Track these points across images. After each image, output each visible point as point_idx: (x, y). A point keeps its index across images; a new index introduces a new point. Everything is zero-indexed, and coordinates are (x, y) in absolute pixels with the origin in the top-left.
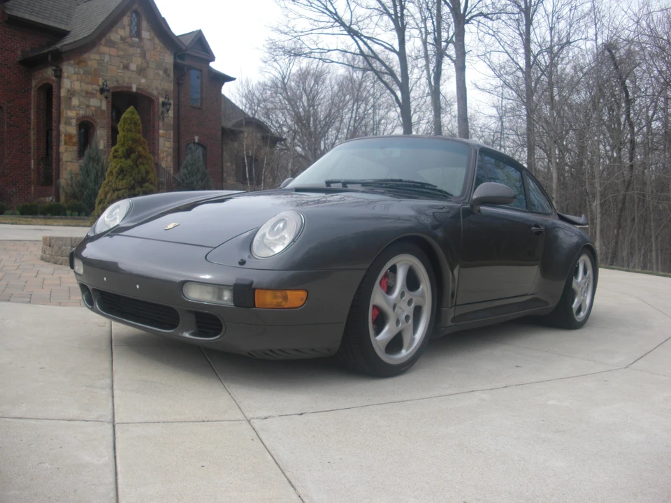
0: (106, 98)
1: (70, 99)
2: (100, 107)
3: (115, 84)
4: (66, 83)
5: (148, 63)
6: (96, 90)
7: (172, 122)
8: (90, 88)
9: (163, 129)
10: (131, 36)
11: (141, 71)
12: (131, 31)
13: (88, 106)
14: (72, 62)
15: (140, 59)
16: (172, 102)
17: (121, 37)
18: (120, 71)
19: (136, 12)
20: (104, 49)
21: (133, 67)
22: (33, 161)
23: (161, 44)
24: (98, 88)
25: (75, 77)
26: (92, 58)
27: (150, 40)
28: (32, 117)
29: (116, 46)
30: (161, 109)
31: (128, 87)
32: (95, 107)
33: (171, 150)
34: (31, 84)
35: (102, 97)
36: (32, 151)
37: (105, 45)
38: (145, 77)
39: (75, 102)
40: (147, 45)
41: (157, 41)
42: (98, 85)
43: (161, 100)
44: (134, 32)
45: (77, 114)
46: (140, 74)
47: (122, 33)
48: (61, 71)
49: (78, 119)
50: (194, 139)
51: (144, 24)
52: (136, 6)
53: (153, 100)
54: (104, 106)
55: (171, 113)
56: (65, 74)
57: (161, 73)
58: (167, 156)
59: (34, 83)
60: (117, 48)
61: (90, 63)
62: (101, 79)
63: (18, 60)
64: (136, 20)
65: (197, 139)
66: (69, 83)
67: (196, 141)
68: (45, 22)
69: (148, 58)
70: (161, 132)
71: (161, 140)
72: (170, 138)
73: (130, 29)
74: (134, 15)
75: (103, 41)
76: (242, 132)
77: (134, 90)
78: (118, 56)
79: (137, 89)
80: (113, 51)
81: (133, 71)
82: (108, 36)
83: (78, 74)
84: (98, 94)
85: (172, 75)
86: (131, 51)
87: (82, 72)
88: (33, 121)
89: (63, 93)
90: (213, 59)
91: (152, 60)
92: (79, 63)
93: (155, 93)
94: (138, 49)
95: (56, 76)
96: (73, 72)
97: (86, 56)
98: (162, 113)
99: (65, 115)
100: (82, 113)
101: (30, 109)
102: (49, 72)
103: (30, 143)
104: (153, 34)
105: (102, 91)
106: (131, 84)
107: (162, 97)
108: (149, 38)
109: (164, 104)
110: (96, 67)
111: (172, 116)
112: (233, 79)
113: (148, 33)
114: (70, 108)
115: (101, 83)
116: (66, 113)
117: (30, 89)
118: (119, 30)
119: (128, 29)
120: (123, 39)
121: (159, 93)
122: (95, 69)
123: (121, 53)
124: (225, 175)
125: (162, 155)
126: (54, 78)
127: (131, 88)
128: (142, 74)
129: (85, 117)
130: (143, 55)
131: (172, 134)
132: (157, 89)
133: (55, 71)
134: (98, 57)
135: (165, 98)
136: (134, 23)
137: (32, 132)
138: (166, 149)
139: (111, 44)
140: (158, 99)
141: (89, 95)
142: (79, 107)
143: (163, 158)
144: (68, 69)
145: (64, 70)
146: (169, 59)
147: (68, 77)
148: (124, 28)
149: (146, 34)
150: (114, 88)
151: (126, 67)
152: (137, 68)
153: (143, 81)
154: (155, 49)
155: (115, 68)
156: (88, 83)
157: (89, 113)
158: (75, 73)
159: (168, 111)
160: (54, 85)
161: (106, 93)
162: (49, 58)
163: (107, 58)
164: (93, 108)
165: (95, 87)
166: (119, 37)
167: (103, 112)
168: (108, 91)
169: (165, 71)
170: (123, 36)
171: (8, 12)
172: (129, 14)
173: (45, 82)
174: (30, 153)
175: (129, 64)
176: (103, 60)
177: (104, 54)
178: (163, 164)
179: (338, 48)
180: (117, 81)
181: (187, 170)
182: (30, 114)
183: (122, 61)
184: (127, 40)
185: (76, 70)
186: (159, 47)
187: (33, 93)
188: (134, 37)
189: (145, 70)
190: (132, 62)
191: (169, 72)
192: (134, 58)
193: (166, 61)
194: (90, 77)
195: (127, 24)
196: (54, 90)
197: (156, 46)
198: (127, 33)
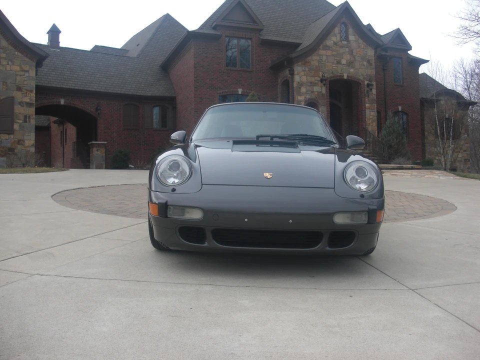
0: (324, 85)
1: (300, 88)
2: (321, 92)
3: (331, 75)
4: (297, 78)
5: (354, 57)
6: (318, 81)
7: (375, 97)
8: (313, 79)
9: (368, 103)
10: (341, 41)
11: (350, 64)
12: (341, 37)
13: (313, 92)
14: (300, 63)
15: (348, 55)
16: (374, 83)
17: (334, 42)
18: (334, 65)
19: (344, 23)
20: (322, 52)
21: (344, 62)
23: (364, 43)
24: (319, 79)
25: (302, 73)
26: (314, 60)
27: (356, 41)
29: (331, 49)
30: (366, 89)
31: (340, 76)
32: (317, 92)
33: (375, 118)
34: (278, 81)
35: (322, 84)
37: (323, 49)
38: (353, 67)
39: (303, 90)
40: (354, 45)
41: (360, 41)
42: (319, 77)
43: (366, 82)
44: (343, 38)
45: (305, 98)
46: (349, 66)
47: (334, 39)
48: (293, 70)
49: (306, 101)
50: (398, 109)
51: (351, 31)
52: (344, 20)
53: (360, 84)
54: (324, 90)
55: (374, 91)
56: (296, 72)
57: (365, 63)
58: (372, 122)
59: (280, 80)
61: (312, 63)
62: (321, 73)
63: (269, 66)
64: (344, 29)
65: (400, 108)
66: (298, 78)
67: (400, 109)
68: (286, 40)
69: (354, 54)
70: (367, 105)
71: (368, 111)
72: (374, 110)
73: (341, 35)
74: (343, 26)
75: (321, 47)
76: (440, 100)
77: (345, 77)
78: (333, 56)
79: (348, 76)
80: (329, 53)
81: (344, 65)
82: (324, 43)
83: (304, 71)
84: (320, 83)
85: (374, 64)
86: (342, 50)
87: (307, 70)
89: (295, 85)
90: (410, 48)
91: (358, 55)
92: (305, 64)
93: (361, 78)
94: (347, 49)
95: (290, 74)
96: (301, 70)
97: (310, 58)
98: (368, 92)
99: (297, 99)
100: (308, 97)
102: (287, 72)
104: (357, 37)
105: (322, 81)
106: (343, 74)
107: (367, 80)
108: (354, 40)
109: (368, 85)
110: (317, 64)
111: (375, 93)
112: (427, 61)
113: (354, 37)
114: (300, 94)
115: (321, 75)
116: (298, 98)
117: (278, 85)
118: (332, 37)
119: (338, 36)
120: (335, 43)
121: (364, 78)
122: (316, 67)
123: (334, 53)
124: (426, 133)
125: (368, 122)
126: (290, 76)
127: (343, 76)
128: (351, 65)
129: (310, 99)
130: (351, 52)
131: (376, 107)
132: (362, 75)
133: (289, 71)
134: (318, 58)
135: (369, 81)
136: (343, 32)
138: (371, 117)
139: (327, 48)
140: (363, 82)
141: (313, 84)
142: (306, 93)
143: (369, 124)
144: (298, 69)
145: (295, 70)
146: (371, 53)
147: (298, 74)
148: (336, 36)
149: (352, 38)
150: (330, 78)
151: (339, 62)
152: (347, 62)
153: (352, 70)
154: (359, 47)
155: (331, 64)
156: (312, 77)
157: (313, 96)
158: (303, 71)
159: (371, 90)
160: (290, 80)
161: (324, 82)
162: (286, 63)
163: (324, 58)
164: (316, 93)
165: (317, 78)
166: (332, 42)
167: (323, 95)
168: (326, 80)
169: (369, 61)
170: (335, 41)
171: (261, 38)
172: (339, 25)
173: (285, 79)
175: (341, 60)
176: (322, 60)
177: (322, 55)
178: (370, 129)
180: (333, 73)
183: (336, 58)
184: (338, 44)
185: (303, 68)
186: (363, 46)
187: (279, 87)
188: (344, 41)
189: (353, 63)
190: (343, 58)
191: (371, 62)
192: (344, 55)
193: (369, 55)
194: (313, 72)
195: (338, 33)
196: (290, 83)
197: (360, 45)
198: (338, 38)
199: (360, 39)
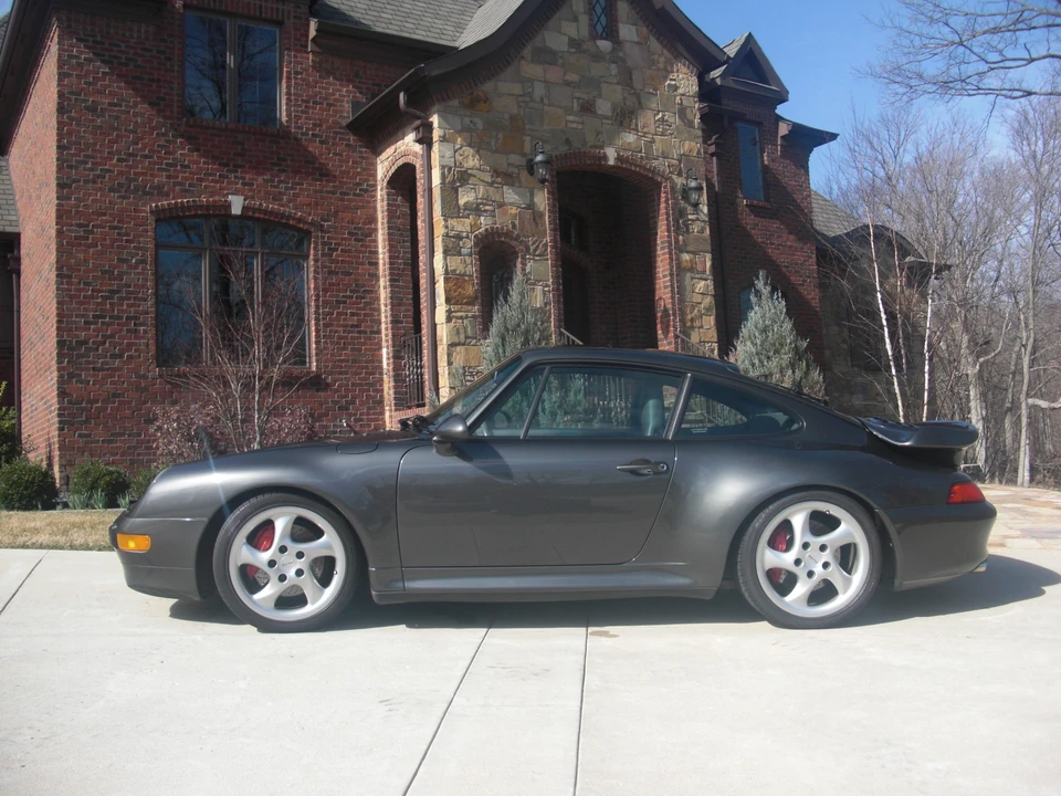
0: (542, 182)
1: (456, 191)
2: (530, 207)
3: (563, 149)
4: (444, 153)
5: (637, 96)
6: (517, 166)
7: (707, 232)
8: (502, 162)
9: (687, 252)
10: (594, 37)
11: (624, 116)
12: (593, 27)
13: (500, 206)
14: (455, 103)
15: (619, 88)
16: (702, 185)
17: (571, 40)
18: (571, 118)
20: (530, 69)
22: (384, 351)
23: (665, 52)
24: (523, 161)
25: (465, 138)
26: (504, 92)
27: (639, 43)
28: (380, 250)
29: (560, 61)
30: (678, 204)
31: (594, 156)
32: (518, 207)
33: (710, 301)
34: (375, 176)
35: (534, 180)
36: (383, 326)
37: (534, 61)
38: (633, 129)
39: (468, 197)
40: (634, 54)
41: (654, 44)
42: (523, 155)
43: (679, 181)
44: (599, 29)
45: (475, 226)
46: (620, 124)
47: (570, 29)
48: (431, 126)
49: (476, 237)
51: (623, 7)
53: (658, 185)
54: (542, 202)
55: (703, 212)
57: (671, 118)
58: (702, 315)
59: (384, 166)
60: (563, 65)
61: (498, 103)
62: (527, 139)
63: (344, 123)
66: (451, 153)
69: (637, 84)
70: (684, 257)
71: (686, 278)
72: (703, 273)
73: (591, 20)
75: (527, 52)
77: (611, 162)
78: (568, 84)
79: (619, 158)
80: (554, 74)
81: (607, 118)
82: (538, 40)
83: (469, 130)
84: (524, 174)
85: (698, 124)
86: (597, 70)
87: (480, 124)
88: (381, 256)
89: (438, 178)
91: (649, 89)
92: (472, 104)
93: (662, 165)
94: (613, 66)
95: (419, 141)
96: (459, 126)
97: (488, 86)
98: (682, 213)
99: (444, 231)
100: (484, 222)
101: (376, 230)
102: (407, 137)
103: (379, 310)
104: (645, 30)
105: (532, 167)
106: (602, 148)
107: (678, 175)
108: (636, 38)
109: (684, 191)
110: (516, 111)
111: (706, 218)
112: (833, 137)
113: (633, 28)
114: (457, 212)
115: (527, 147)
116: (448, 226)
117: (375, 186)
119: (584, 20)
120: (573, 43)
121: (671, 166)
122: (512, 118)
123: (573, 76)
125: (689, 314)
126: (418, 148)
127: (605, 157)
128: (626, 123)
129: (491, 233)
130: (626, 79)
131: (708, 264)
132: (665, 156)
133: (417, 130)
134: (517, 89)
135: (686, 178)
136: (598, 10)
137: (382, 282)
138: (699, 298)
139: (547, 57)
140: (669, 180)
141: (501, 178)
142: (477, 209)
143: (693, 321)
144: (448, 120)
145: (437, 125)
147: (447, 140)
148: (576, 19)
149: (627, 31)
150: (565, 157)
151: (587, 108)
152: (614, 109)
153: (631, 139)
154: (651, 62)
155: (560, 112)
156: (496, 151)
157: (503, 221)
158: (464, 129)
159: (694, 205)
160: (418, 164)
161: (542, 172)
163: (539, 90)
164: (514, 211)
165: (514, 158)
166: (566, 39)
167: (538, 216)
168: (546, 164)
169: (682, 112)
170: (576, 37)
173: (400, 163)
174: (379, 332)
175: (595, 101)
176: (530, 95)
177: (531, 81)
178: (695, 337)
179: (1052, 52)
180: (568, 142)
181: (754, 344)
182: (375, 241)
183: (577, 95)
184: (585, 47)
185: (467, 120)
186: (662, 59)
187: (381, 193)
188: (602, 38)
189: (632, 112)
190: (600, 96)
191: (689, 116)
192: (604, 86)
193: (680, 91)
194: (500, 135)
195: (582, 10)
196: (419, 175)
197: (656, 57)
198: (585, 32)
199: (651, 37)
